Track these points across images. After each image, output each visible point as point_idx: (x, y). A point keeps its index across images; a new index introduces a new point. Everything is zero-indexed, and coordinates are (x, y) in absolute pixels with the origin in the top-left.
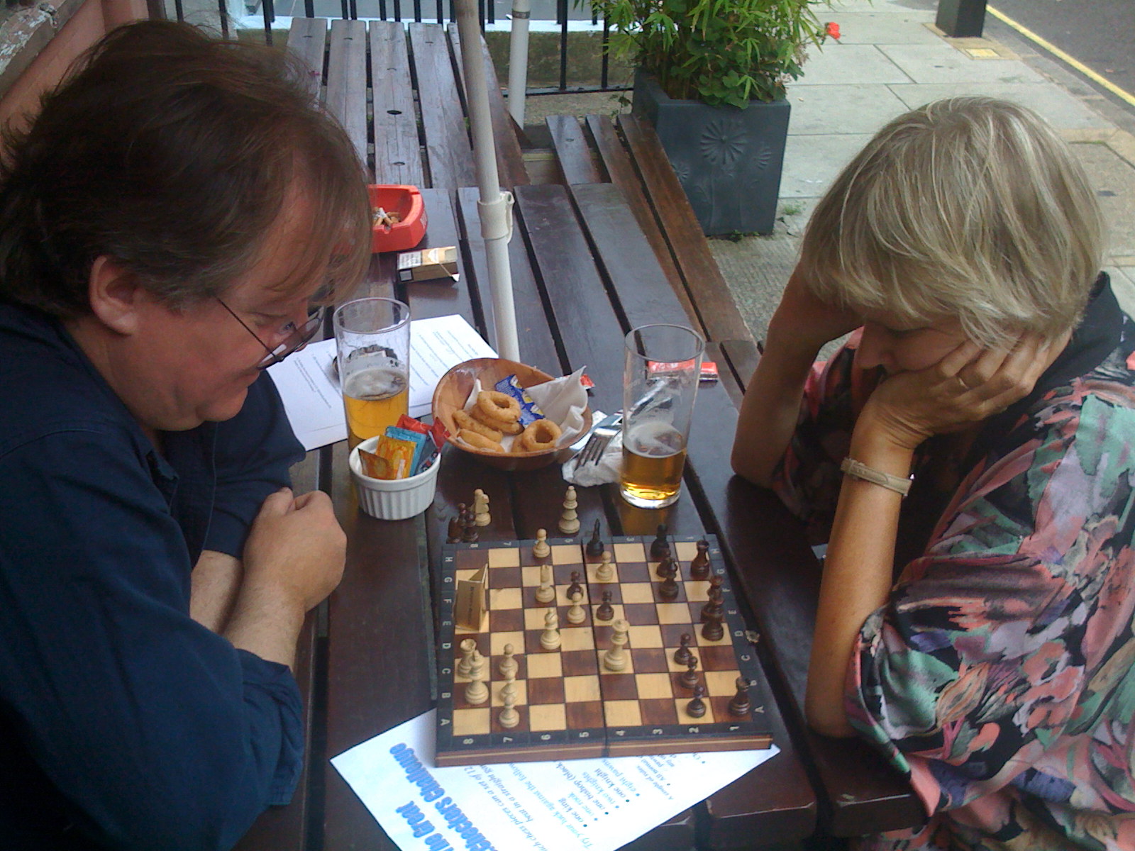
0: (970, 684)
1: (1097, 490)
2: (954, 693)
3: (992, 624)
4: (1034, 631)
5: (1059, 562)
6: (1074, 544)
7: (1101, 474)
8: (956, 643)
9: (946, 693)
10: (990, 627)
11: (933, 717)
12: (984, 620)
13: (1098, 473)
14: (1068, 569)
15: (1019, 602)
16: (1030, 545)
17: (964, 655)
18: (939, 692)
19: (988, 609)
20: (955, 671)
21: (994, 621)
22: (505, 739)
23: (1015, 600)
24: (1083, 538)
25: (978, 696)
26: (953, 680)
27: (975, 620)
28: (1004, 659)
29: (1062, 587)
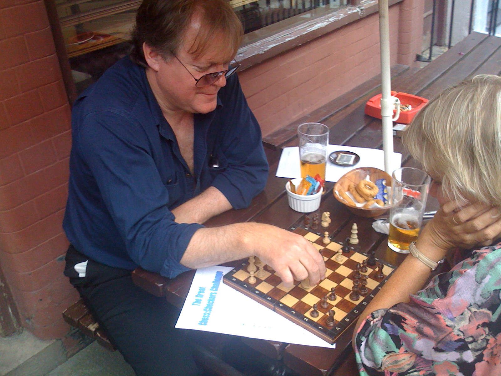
0: (404, 359)
1: (479, 292)
2: (394, 358)
3: (419, 335)
4: (437, 350)
5: (452, 319)
6: (462, 314)
7: (483, 285)
8: (401, 335)
9: (391, 356)
10: (417, 336)
11: (380, 363)
12: (416, 332)
13: (482, 283)
14: (456, 325)
15: (431, 330)
16: (438, 303)
17: (404, 343)
18: (387, 354)
19: (416, 326)
20: (397, 348)
21: (420, 335)
22: (245, 285)
23: (429, 328)
24: (468, 314)
25: (407, 367)
26: (395, 352)
27: (411, 329)
28: (423, 356)
29: (450, 333)
